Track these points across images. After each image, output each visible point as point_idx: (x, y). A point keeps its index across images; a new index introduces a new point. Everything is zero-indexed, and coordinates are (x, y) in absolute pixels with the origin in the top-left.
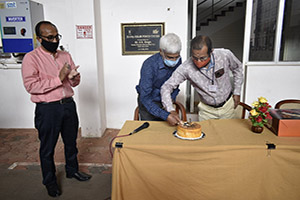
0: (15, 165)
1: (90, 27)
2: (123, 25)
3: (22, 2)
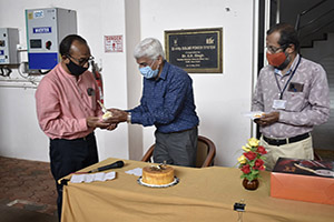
0: (16, 202)
1: (120, 37)
2: (166, 32)
3: (49, 11)
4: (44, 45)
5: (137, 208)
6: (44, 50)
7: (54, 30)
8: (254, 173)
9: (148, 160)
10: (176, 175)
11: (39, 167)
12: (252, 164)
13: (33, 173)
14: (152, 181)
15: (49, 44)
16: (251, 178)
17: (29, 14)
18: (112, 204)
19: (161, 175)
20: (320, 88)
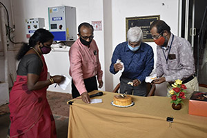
1: (100, 22)
2: (127, 18)
3: (61, 8)
4: (58, 27)
5: (111, 118)
6: (58, 30)
7: (64, 18)
8: (179, 100)
9: (117, 92)
10: (133, 100)
11: (56, 95)
12: (178, 95)
13: (52, 98)
14: (119, 103)
15: (61, 27)
16: (177, 103)
17: (50, 10)
18: (96, 116)
19: (124, 100)
20: (184, 55)
